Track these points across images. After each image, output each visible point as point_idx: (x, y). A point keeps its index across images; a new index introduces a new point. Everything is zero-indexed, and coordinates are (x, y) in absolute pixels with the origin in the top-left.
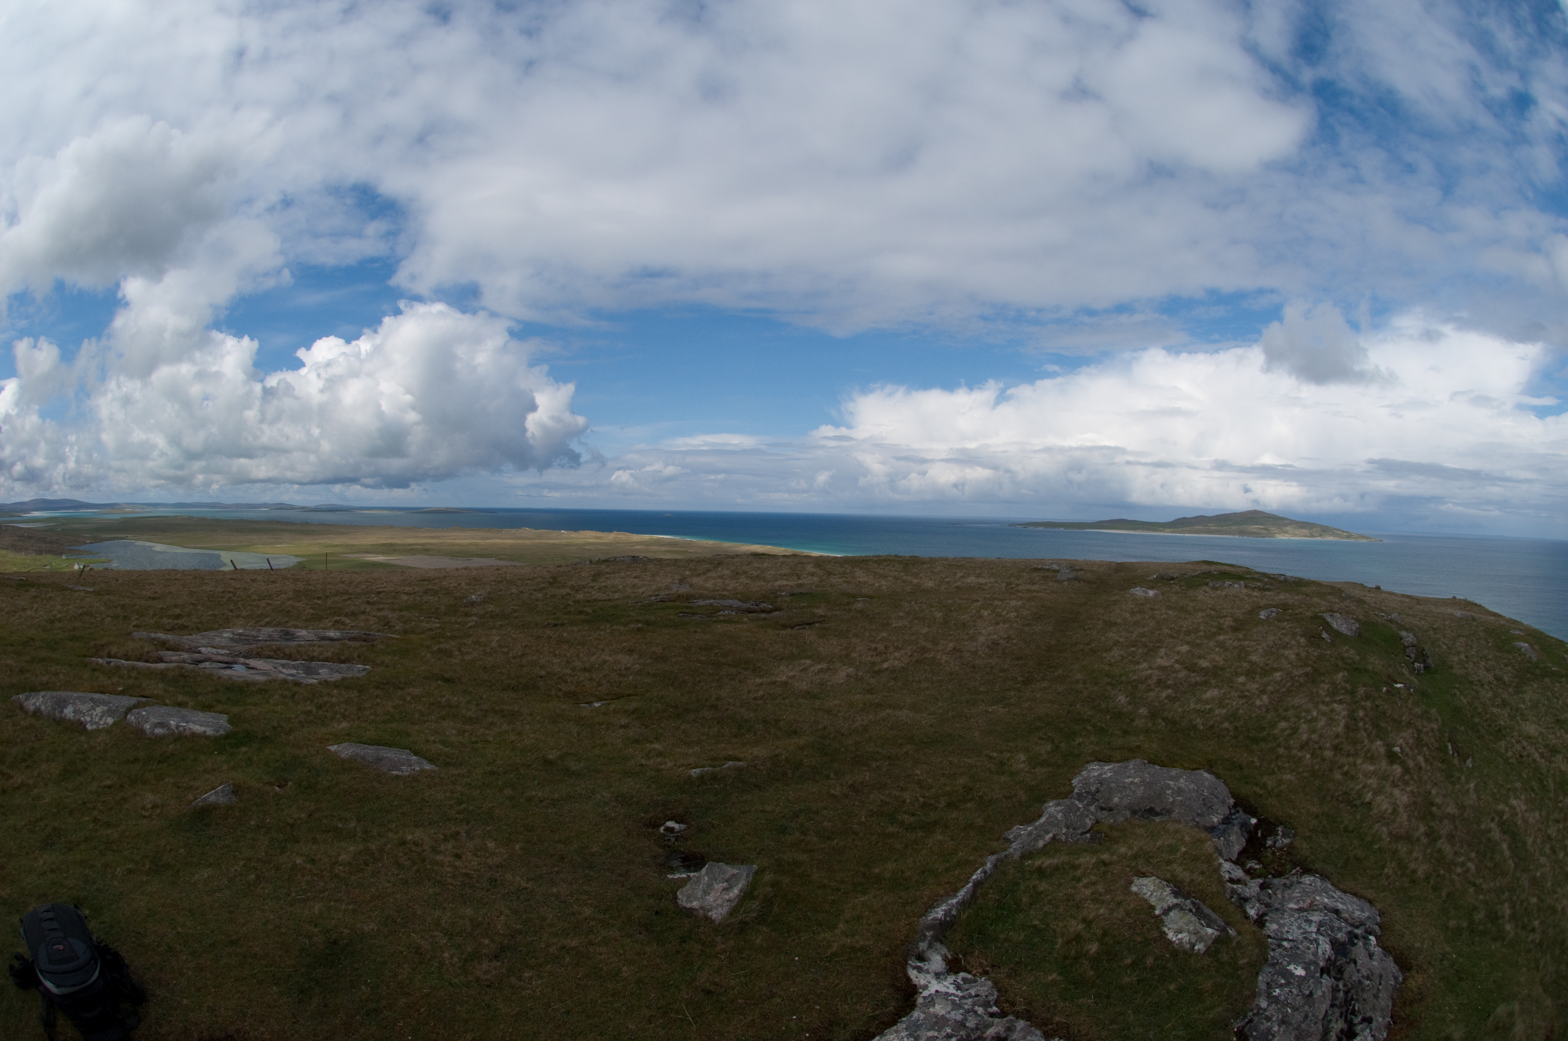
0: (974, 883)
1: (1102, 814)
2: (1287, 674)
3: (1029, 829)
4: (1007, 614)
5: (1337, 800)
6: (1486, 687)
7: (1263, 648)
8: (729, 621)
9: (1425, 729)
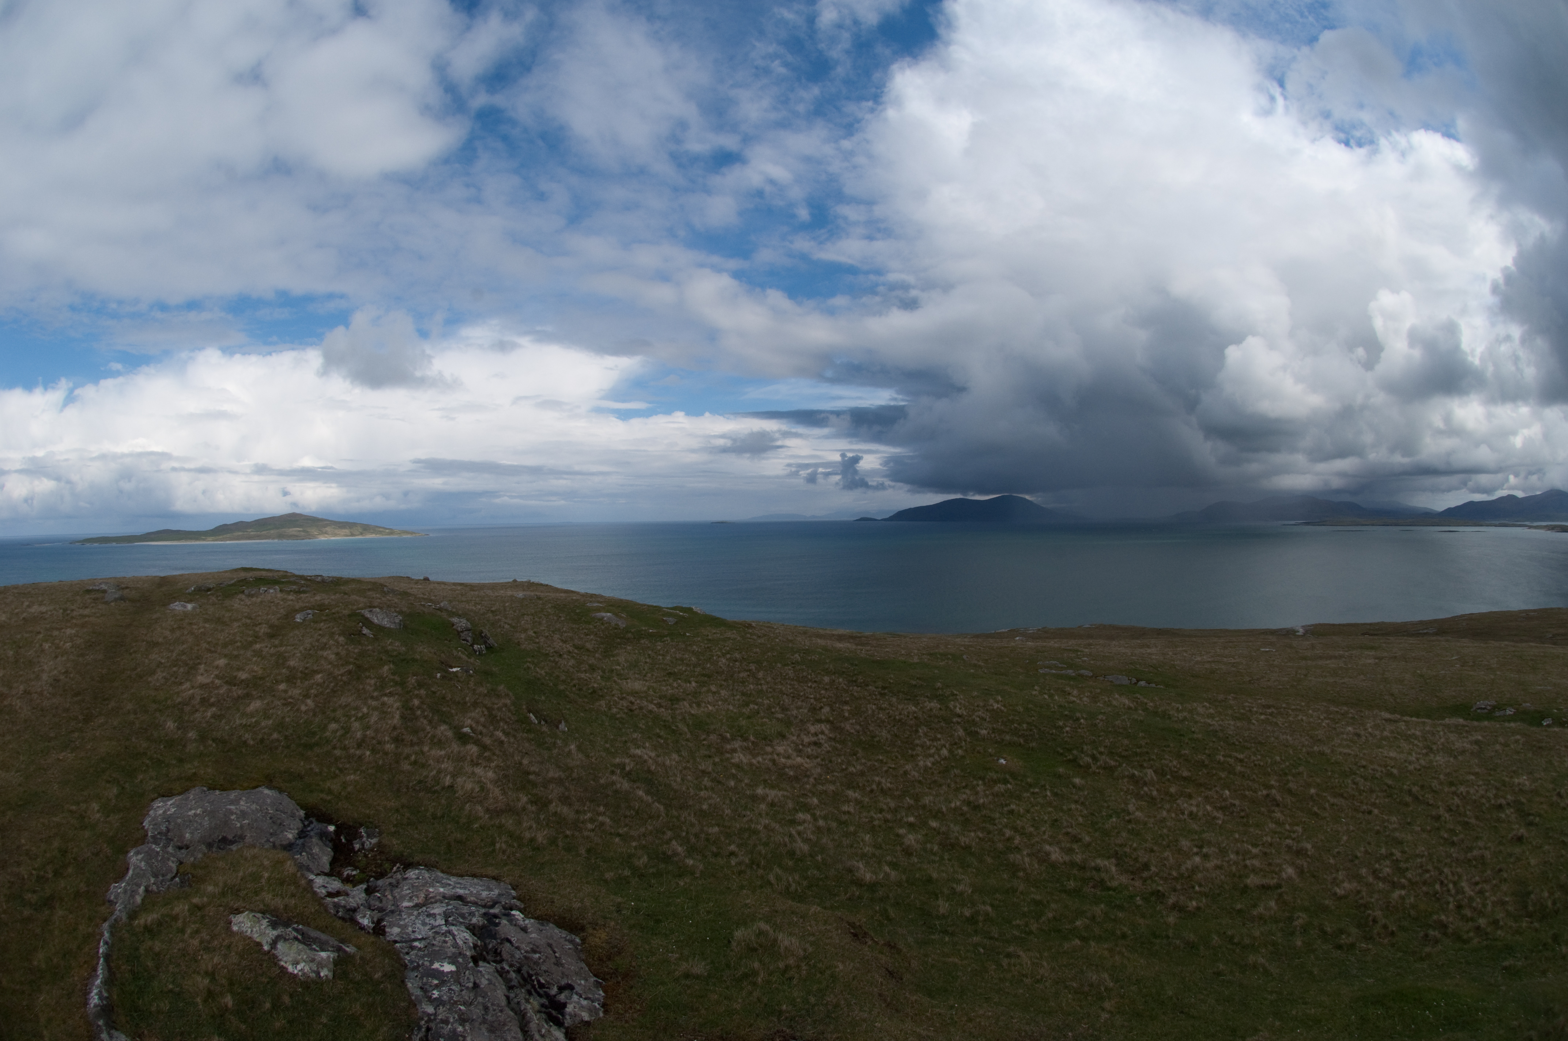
1: (182, 854)
2: (329, 675)
3: (123, 885)
4: (64, 645)
5: (414, 790)
6: (565, 656)
7: (301, 652)
9: (496, 706)
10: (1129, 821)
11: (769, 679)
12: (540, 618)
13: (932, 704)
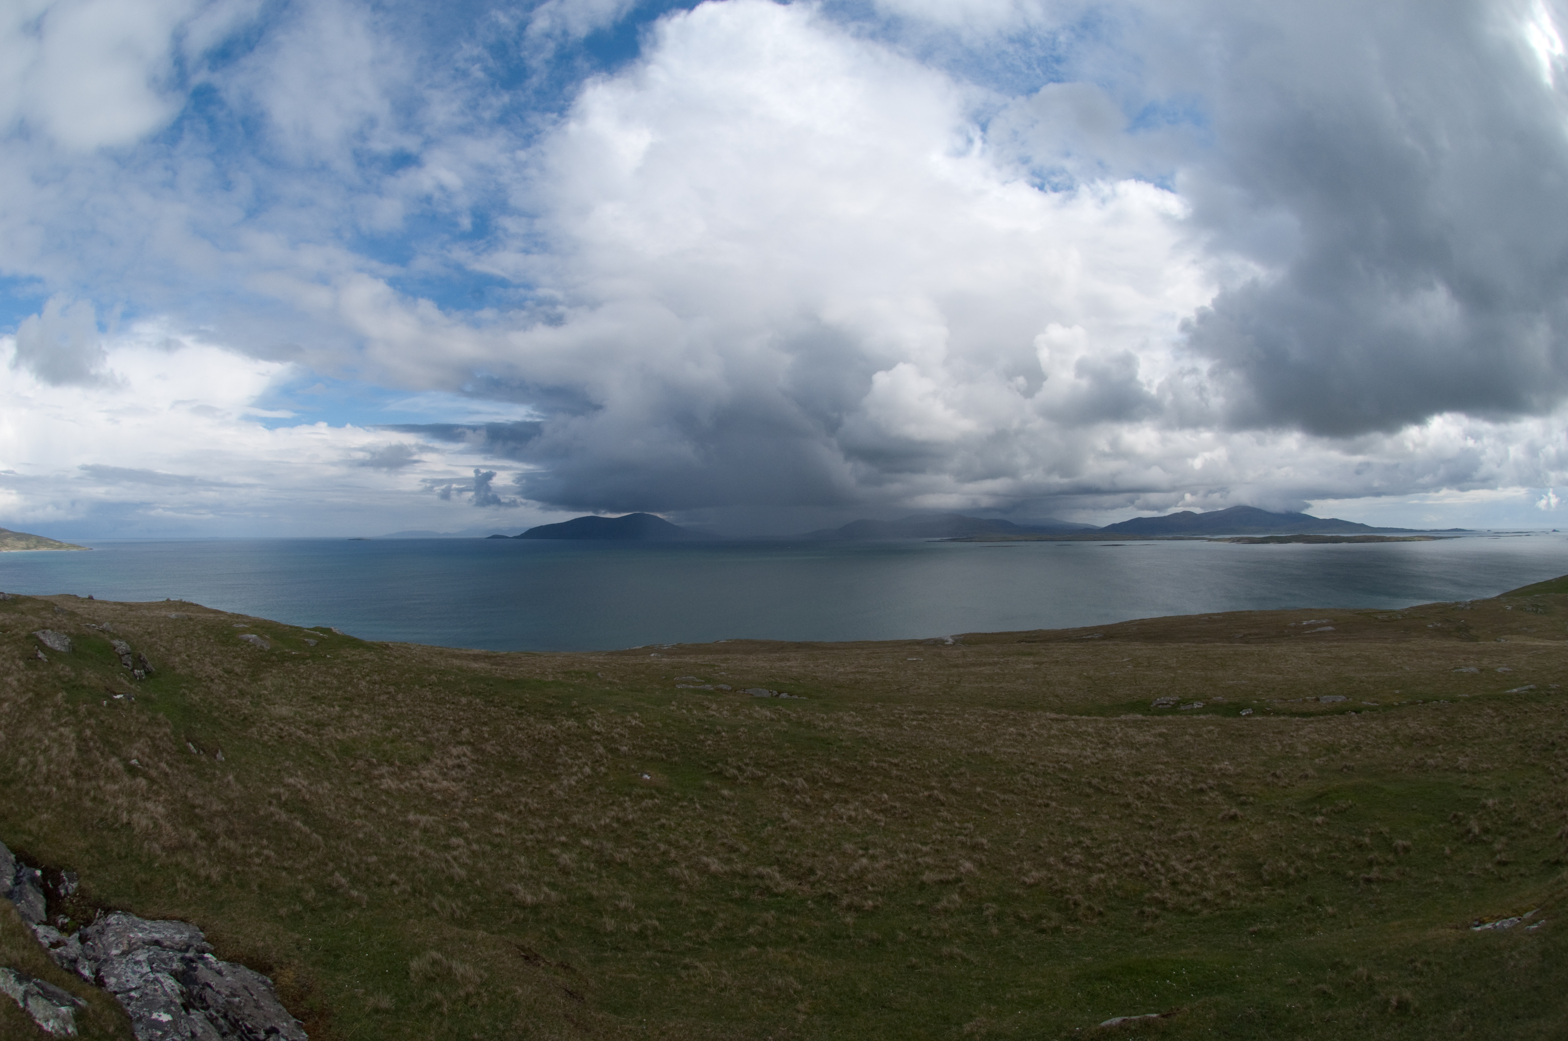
2: (14, 703)
6: (217, 681)
9: (158, 736)
10: (786, 829)
11: (408, 701)
12: (192, 640)
13: (570, 723)
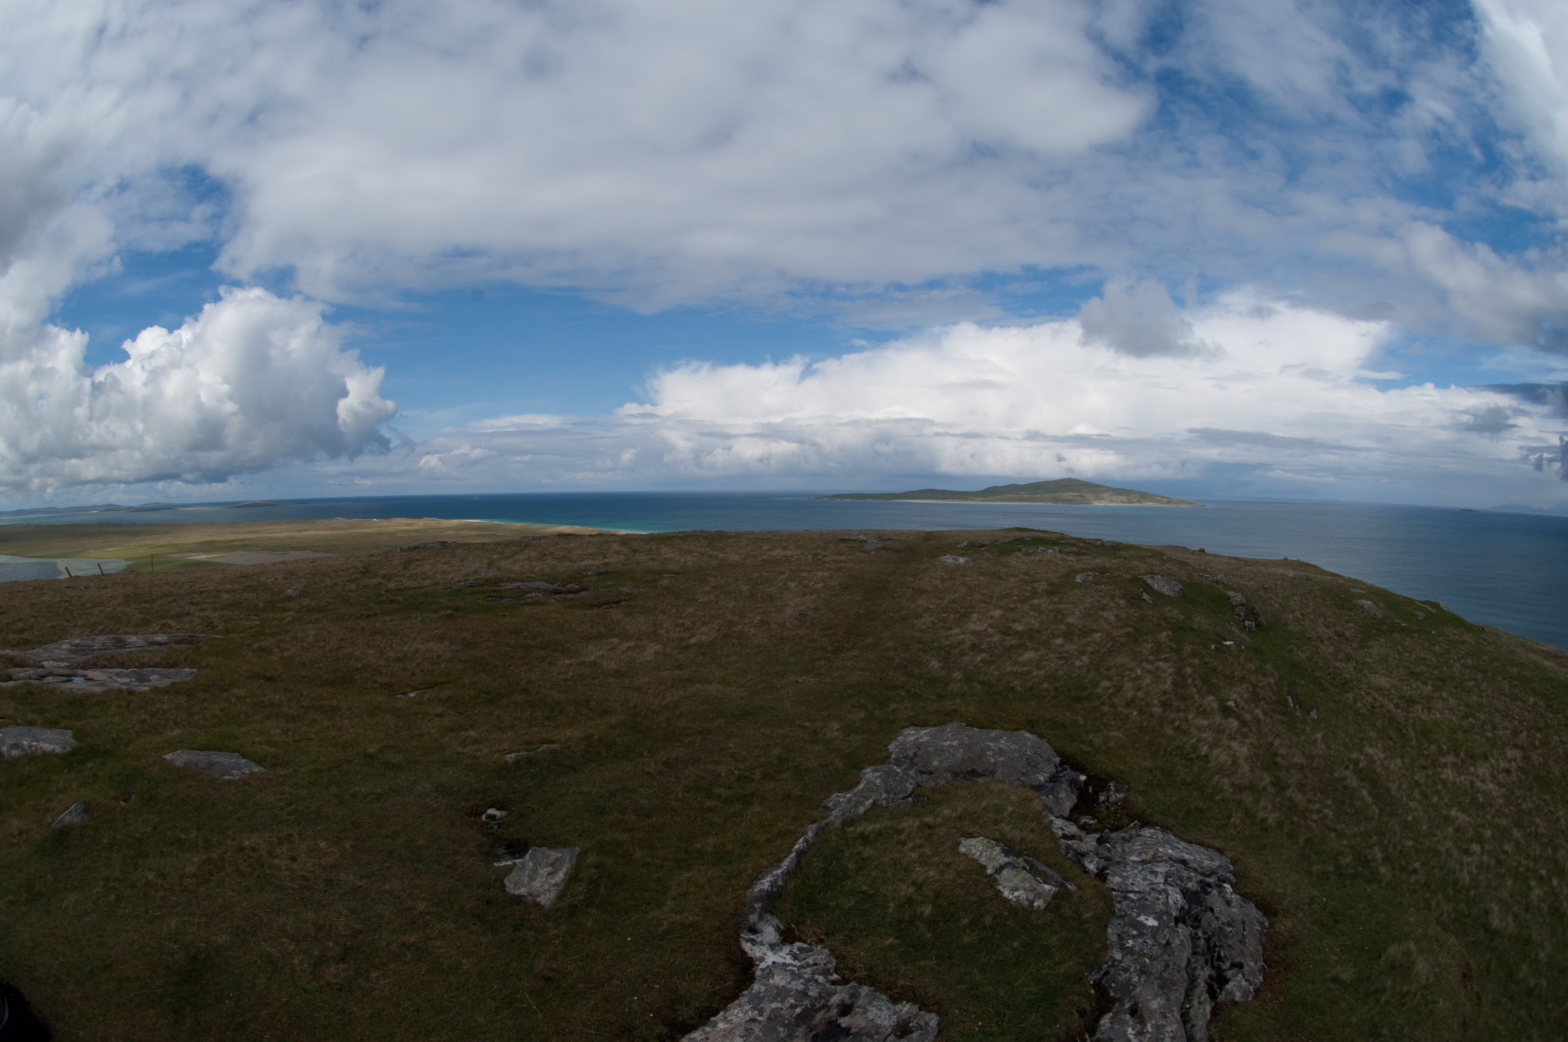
0: (797, 852)
1: (923, 778)
2: (1107, 635)
3: (848, 796)
4: (814, 585)
5: (1171, 754)
6: (1326, 642)
7: (1080, 610)
8: (535, 603)
9: (1260, 684)
12: (1308, 599)
